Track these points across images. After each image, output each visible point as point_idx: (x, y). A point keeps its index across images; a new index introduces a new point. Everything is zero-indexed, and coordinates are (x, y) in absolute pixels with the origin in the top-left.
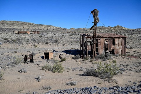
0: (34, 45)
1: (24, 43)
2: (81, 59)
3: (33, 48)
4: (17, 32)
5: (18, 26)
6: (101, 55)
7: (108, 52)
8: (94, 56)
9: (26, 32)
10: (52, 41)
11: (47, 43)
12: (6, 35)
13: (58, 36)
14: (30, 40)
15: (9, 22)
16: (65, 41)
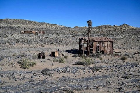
0: (42, 45)
1: (33, 43)
2: (78, 57)
3: (41, 48)
4: (23, 32)
5: (22, 24)
6: (94, 54)
7: (99, 52)
8: (89, 55)
9: (32, 32)
10: (57, 42)
11: (52, 43)
12: (17, 36)
13: (62, 37)
14: (38, 41)
15: (13, 20)
16: (68, 41)
